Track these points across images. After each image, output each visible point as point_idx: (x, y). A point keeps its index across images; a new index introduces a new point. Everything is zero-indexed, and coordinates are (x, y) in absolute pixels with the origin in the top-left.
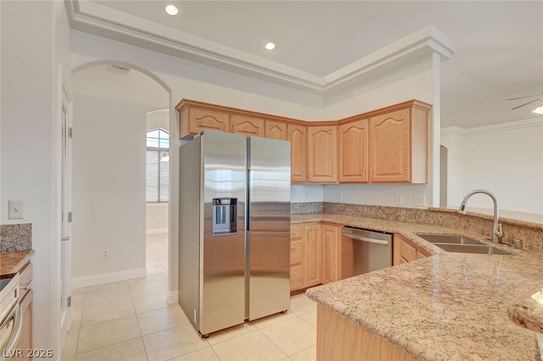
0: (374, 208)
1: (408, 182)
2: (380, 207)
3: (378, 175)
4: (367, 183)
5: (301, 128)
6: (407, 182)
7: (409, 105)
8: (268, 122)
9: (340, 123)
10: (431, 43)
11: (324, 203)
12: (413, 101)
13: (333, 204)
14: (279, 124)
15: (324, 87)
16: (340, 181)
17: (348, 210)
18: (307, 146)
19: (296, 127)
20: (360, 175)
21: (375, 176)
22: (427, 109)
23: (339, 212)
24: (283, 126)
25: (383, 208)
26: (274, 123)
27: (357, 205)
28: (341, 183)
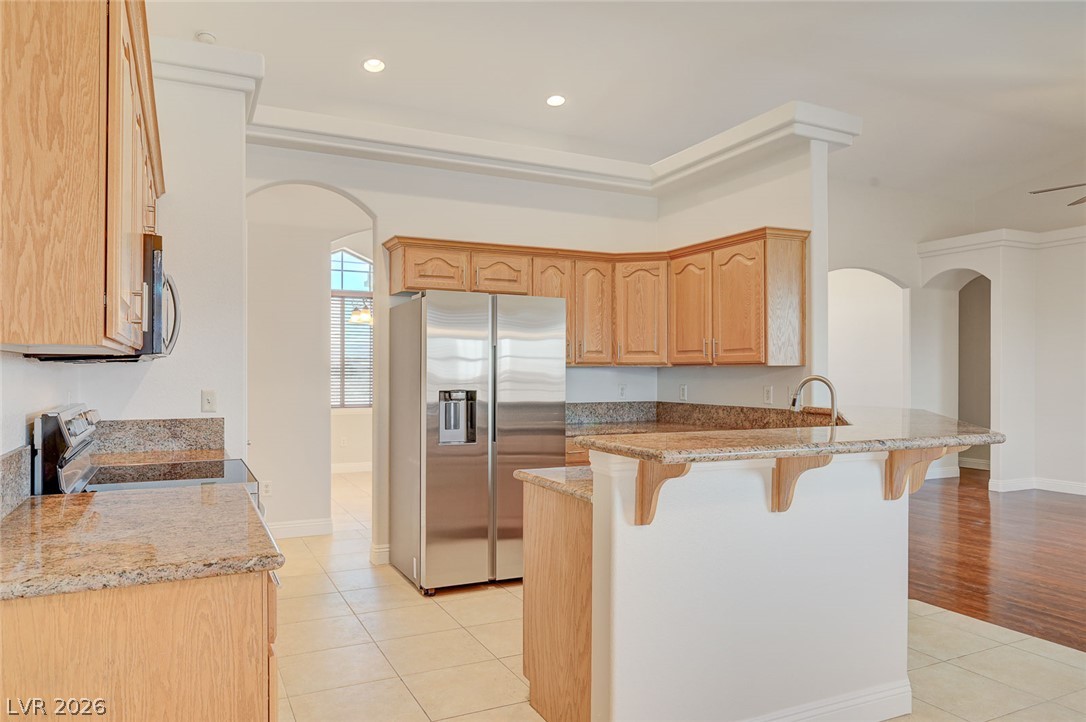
0: (733, 411)
1: (762, 365)
2: (742, 409)
3: (726, 351)
4: (709, 364)
5: (601, 265)
6: (760, 363)
7: (760, 234)
8: (538, 261)
9: (673, 255)
10: (798, 130)
11: (659, 404)
12: (764, 229)
13: (673, 405)
14: (560, 263)
15: (653, 182)
16: (674, 361)
17: (695, 415)
18: (613, 298)
19: (591, 264)
20: (701, 351)
21: (720, 354)
22: (803, 237)
23: (682, 421)
24: (567, 264)
25: (745, 410)
26: (547, 262)
27: (708, 406)
28: (675, 365)
